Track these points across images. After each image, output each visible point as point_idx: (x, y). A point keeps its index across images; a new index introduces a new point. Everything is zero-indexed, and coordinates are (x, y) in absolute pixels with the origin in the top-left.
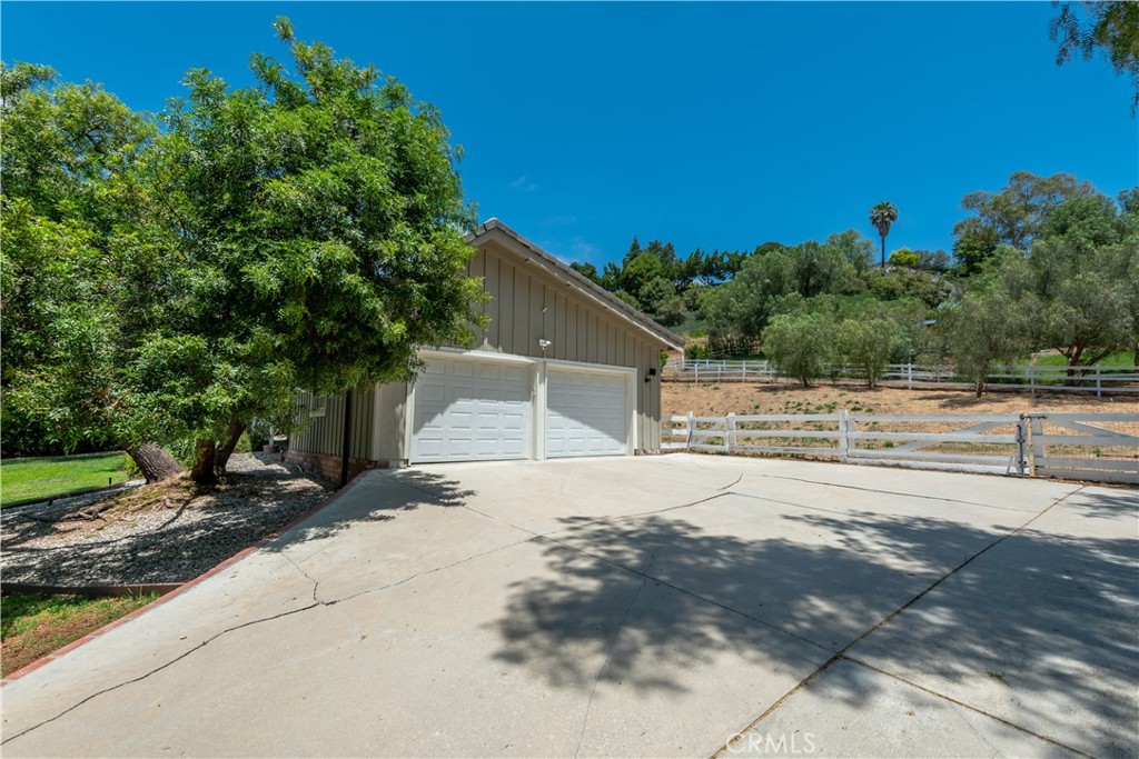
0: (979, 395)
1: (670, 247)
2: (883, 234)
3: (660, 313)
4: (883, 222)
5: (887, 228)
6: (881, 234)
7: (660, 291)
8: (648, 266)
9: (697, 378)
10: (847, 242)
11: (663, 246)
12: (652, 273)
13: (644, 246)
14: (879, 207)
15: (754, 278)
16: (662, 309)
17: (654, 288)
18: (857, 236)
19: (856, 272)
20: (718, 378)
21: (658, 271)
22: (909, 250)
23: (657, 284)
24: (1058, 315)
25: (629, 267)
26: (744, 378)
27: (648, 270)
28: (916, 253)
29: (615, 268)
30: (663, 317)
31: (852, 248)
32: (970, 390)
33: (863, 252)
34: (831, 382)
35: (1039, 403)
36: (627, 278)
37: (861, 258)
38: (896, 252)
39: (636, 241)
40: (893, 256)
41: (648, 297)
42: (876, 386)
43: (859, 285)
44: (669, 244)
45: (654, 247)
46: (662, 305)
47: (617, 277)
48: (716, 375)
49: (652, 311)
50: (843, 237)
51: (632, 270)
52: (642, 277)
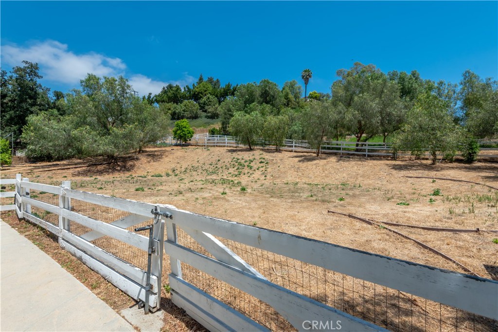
0: (318, 155)
1: (218, 81)
2: (306, 83)
3: (209, 112)
4: (306, 78)
5: (308, 81)
6: (305, 83)
7: (210, 101)
8: (205, 89)
9: (206, 144)
10: (292, 86)
11: (215, 80)
12: (207, 92)
13: (205, 79)
14: (305, 71)
15: (242, 96)
16: (209, 110)
17: (207, 100)
18: (296, 84)
19: (294, 99)
20: (216, 144)
21: (210, 91)
22: (316, 92)
23: (209, 98)
24: (351, 115)
25: (196, 89)
26: (226, 144)
27: (205, 91)
28: (319, 94)
29: (188, 88)
30: (209, 114)
31: (294, 89)
32: (314, 153)
33: (298, 91)
34: (262, 148)
35: (340, 160)
36: (195, 93)
37: (297, 93)
38: (311, 93)
39: (201, 76)
40: (310, 94)
41: (204, 104)
42: (280, 150)
43: (295, 105)
44: (218, 80)
45: (210, 80)
46: (209, 109)
47: (190, 93)
48: (214, 143)
49: (205, 111)
50: (291, 83)
51: (197, 90)
52: (202, 94)
